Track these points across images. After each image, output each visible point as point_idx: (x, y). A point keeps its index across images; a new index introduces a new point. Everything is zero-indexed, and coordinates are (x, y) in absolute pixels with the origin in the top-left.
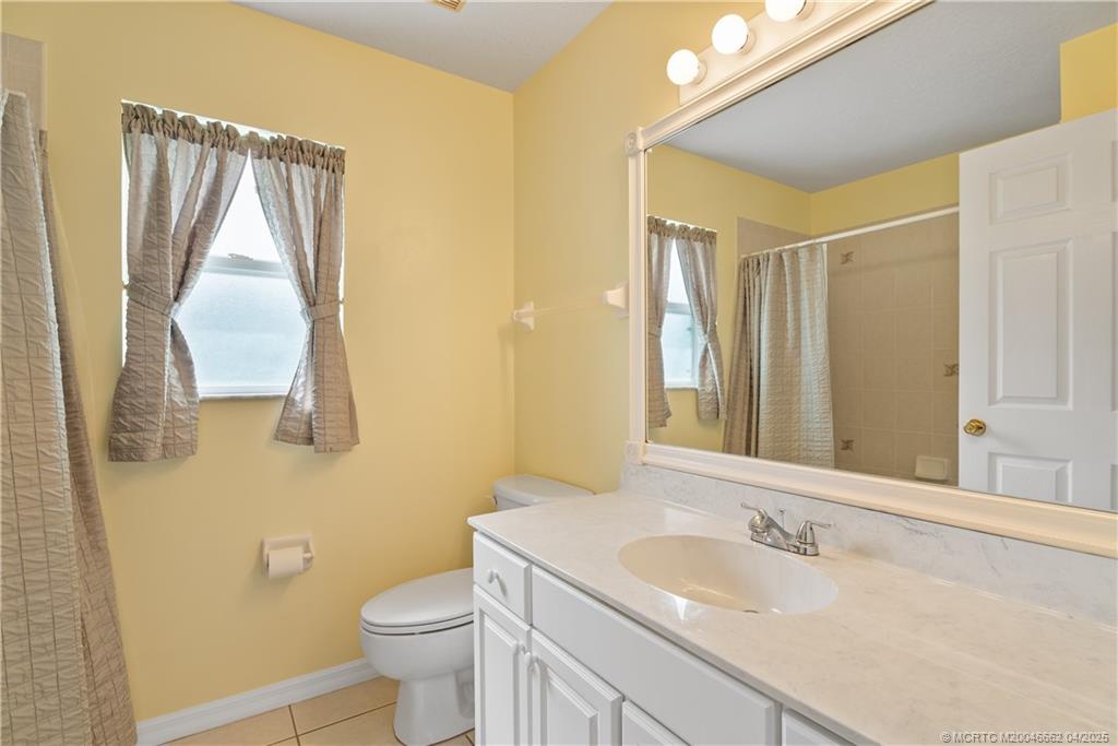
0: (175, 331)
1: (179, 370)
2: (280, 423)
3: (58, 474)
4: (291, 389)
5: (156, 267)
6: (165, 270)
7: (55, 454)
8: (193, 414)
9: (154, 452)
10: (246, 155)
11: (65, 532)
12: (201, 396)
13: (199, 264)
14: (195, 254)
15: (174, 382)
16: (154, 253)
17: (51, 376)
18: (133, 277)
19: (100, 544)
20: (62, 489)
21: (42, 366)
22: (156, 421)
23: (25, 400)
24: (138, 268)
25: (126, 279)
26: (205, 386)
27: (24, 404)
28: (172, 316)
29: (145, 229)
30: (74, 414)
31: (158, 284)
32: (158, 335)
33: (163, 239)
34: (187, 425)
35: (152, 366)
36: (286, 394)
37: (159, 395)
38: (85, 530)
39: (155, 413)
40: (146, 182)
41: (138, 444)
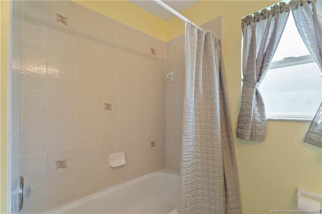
0: (257, 93)
1: (259, 108)
2: (307, 134)
3: (217, 139)
4: (315, 117)
5: (250, 71)
6: (253, 71)
7: (216, 133)
8: (263, 125)
9: (248, 138)
10: (289, 11)
11: (218, 157)
12: (267, 118)
13: (267, 65)
14: (265, 62)
15: (256, 112)
16: (250, 66)
17: (216, 110)
18: (244, 76)
19: (234, 163)
20: (218, 144)
21: (214, 107)
22: (248, 126)
23: (209, 116)
24: (245, 73)
25: (242, 77)
26: (269, 114)
27: (209, 117)
28: (256, 87)
29: (248, 58)
30: (228, 121)
31: (251, 77)
32: (250, 95)
33: (253, 60)
34: (261, 129)
35: (248, 106)
36: (312, 119)
37: (250, 117)
38: (230, 157)
39: (248, 123)
40: (249, 42)
41: (243, 133)
